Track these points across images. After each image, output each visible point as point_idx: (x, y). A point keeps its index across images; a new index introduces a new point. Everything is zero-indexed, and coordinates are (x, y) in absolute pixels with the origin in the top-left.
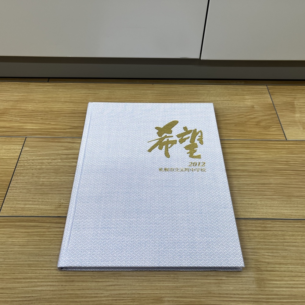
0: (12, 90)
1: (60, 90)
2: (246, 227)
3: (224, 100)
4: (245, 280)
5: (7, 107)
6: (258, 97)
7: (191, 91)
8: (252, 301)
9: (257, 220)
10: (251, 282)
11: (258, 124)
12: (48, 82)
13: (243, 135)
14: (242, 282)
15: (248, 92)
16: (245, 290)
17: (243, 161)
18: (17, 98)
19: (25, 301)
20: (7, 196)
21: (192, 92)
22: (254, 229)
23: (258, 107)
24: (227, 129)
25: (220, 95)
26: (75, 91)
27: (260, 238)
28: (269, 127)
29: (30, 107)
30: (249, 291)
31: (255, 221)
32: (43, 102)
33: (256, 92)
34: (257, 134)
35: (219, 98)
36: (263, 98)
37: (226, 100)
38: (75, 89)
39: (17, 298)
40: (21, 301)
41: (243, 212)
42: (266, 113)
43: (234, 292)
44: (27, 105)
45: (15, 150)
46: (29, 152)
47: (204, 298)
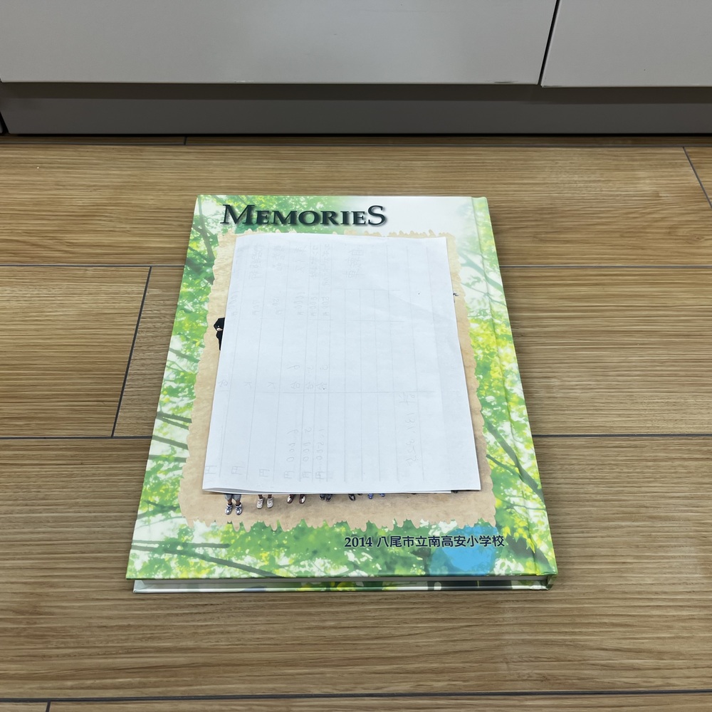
0: (105, 164)
1: (214, 162)
2: (666, 453)
3: (590, 181)
4: (678, 564)
5: (99, 201)
6: (667, 173)
7: (514, 162)
8: (696, 607)
9: (691, 438)
10: (691, 567)
11: (671, 231)
12: (185, 144)
13: (640, 257)
14: (671, 567)
15: (643, 163)
16: (680, 584)
17: (647, 313)
18: (119, 180)
19: (196, 613)
20: (124, 394)
21: (516, 164)
22: (686, 456)
23: (668, 195)
24: (604, 244)
25: (578, 169)
26: (249, 165)
27: (700, 475)
28: (699, 238)
29: (150, 199)
30: (689, 586)
31: (686, 439)
32: (180, 188)
33: (662, 162)
34: (673, 254)
35: (579, 177)
36: (677, 176)
37: (594, 181)
38: (248, 159)
39: (177, 608)
40: (187, 614)
41: (659, 420)
42: (689, 208)
43: (654, 589)
44: (143, 197)
45: (129, 294)
46: (161, 298)
47: (590, 601)
